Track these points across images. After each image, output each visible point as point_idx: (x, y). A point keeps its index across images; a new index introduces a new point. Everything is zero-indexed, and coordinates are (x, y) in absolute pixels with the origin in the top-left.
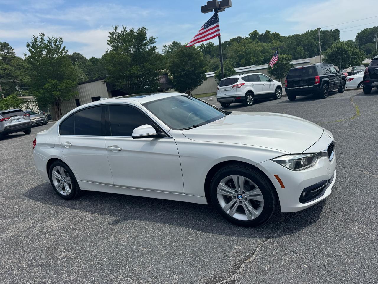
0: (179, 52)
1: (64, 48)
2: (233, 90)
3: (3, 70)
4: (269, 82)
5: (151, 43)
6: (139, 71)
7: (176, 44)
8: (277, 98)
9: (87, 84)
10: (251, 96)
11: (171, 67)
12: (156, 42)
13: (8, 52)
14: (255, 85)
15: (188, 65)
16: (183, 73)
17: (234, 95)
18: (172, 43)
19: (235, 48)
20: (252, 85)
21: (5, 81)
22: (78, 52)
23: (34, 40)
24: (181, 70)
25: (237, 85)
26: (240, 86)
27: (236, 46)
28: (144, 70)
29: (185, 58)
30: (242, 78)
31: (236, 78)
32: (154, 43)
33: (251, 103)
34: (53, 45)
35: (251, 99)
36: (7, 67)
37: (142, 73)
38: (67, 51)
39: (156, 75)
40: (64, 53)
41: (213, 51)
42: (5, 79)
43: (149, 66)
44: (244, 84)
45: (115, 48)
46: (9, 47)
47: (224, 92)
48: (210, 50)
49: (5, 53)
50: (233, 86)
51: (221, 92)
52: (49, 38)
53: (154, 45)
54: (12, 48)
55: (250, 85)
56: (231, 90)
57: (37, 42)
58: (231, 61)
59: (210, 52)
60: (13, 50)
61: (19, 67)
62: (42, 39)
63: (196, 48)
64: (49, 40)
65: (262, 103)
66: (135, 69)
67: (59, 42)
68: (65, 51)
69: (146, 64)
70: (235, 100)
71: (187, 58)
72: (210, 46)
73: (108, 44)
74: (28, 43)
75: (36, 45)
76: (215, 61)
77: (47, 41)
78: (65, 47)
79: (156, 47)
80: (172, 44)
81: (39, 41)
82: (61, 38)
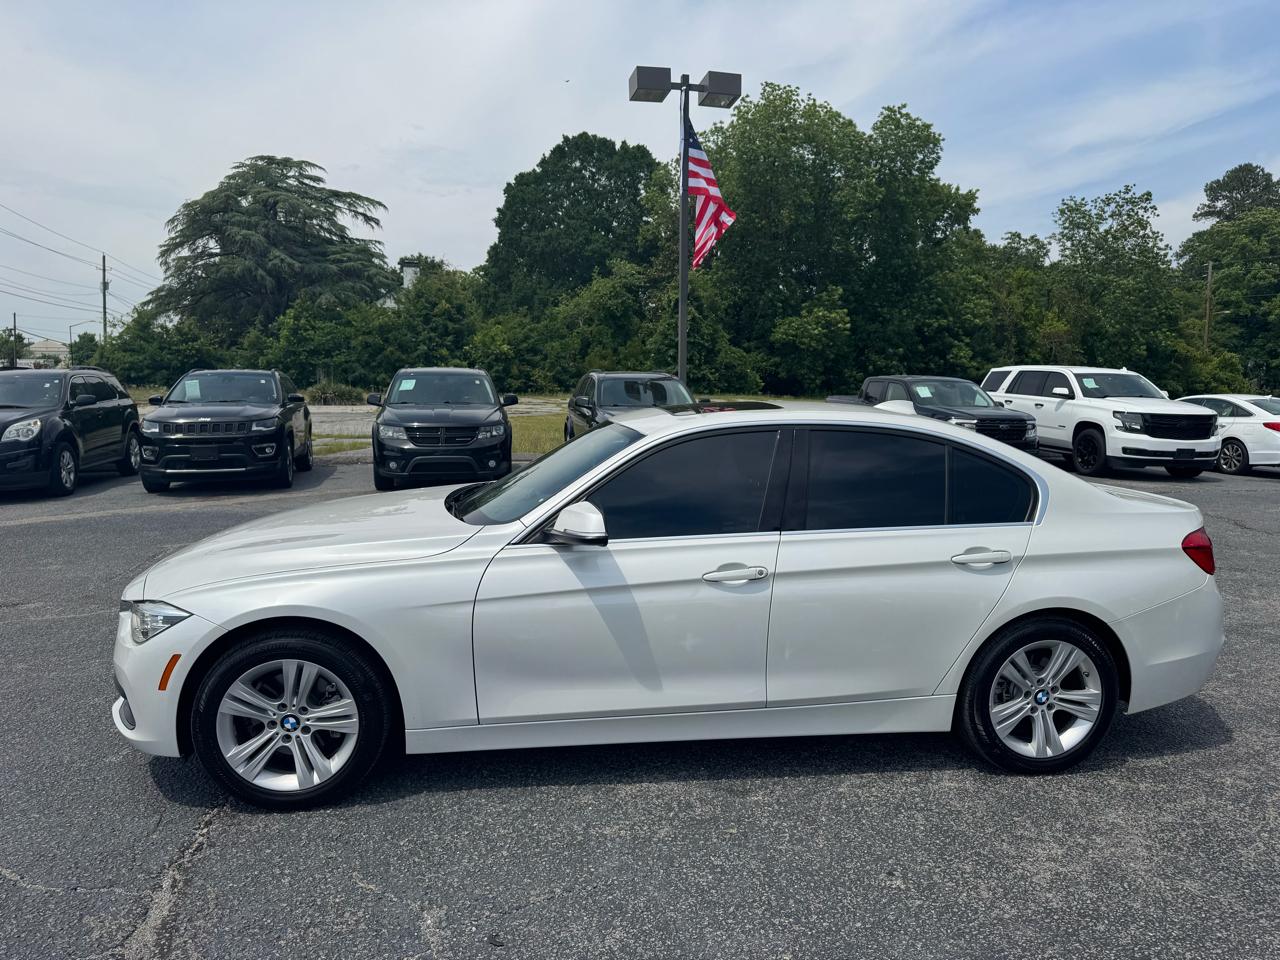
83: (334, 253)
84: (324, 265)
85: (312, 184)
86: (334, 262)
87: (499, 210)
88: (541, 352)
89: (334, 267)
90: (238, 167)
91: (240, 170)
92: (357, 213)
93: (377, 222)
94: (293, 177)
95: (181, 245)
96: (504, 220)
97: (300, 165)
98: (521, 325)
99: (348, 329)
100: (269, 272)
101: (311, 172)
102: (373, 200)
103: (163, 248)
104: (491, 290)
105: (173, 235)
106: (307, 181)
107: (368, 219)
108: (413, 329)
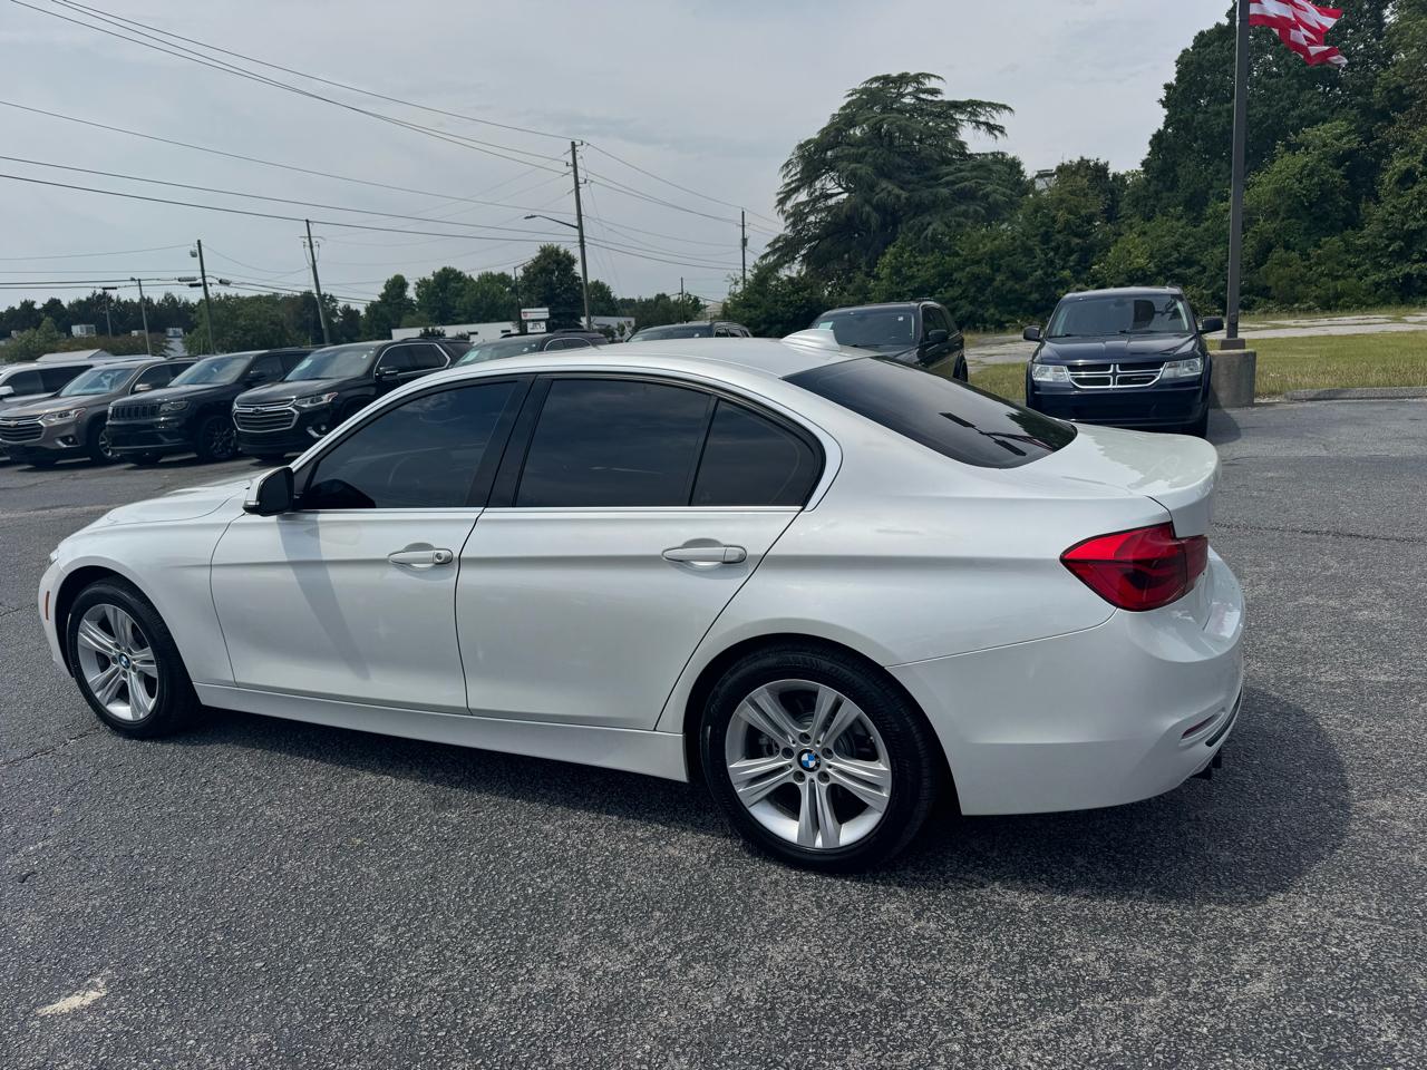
83: (947, 174)
84: (935, 190)
85: (930, 98)
86: (948, 184)
87: (1167, 87)
88: (1198, 263)
89: (945, 191)
90: (852, 95)
91: (854, 97)
92: (978, 123)
93: (1001, 129)
94: (909, 94)
95: (796, 190)
96: (1175, 99)
97: (917, 78)
98: (1171, 231)
99: (956, 259)
100: (876, 208)
101: (930, 84)
102: (996, 105)
103: (782, 196)
104: (1152, 188)
105: (787, 180)
106: (923, 96)
107: (991, 128)
108: (1028, 252)
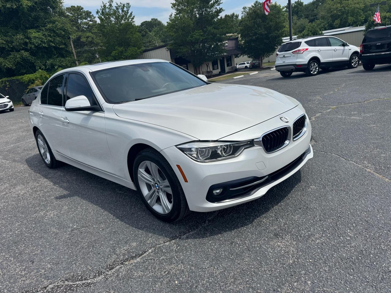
0: (252, 14)
1: (131, 14)
2: (294, 56)
3: (86, 38)
4: (343, 47)
5: (217, 4)
6: (202, 36)
7: (259, 4)
8: (352, 67)
9: (152, 51)
10: (316, 64)
11: (241, 30)
12: (222, 3)
13: (90, 20)
14: (322, 50)
15: (261, 27)
16: (254, 37)
17: (294, 62)
18: (254, 3)
19: (328, 6)
20: (318, 51)
21: (88, 49)
22: (155, 18)
23: (103, 6)
24: (252, 34)
25: (299, 50)
26: (302, 52)
27: (329, 4)
28: (207, 35)
29: (258, 20)
30: (306, 42)
31: (299, 42)
32: (220, 4)
33: (316, 73)
34: (120, 11)
35: (316, 68)
36: (89, 35)
37: (205, 38)
38: (134, 16)
39: (221, 40)
40: (130, 20)
41: (301, 11)
42: (89, 47)
43: (213, 30)
44: (307, 49)
45: (179, 11)
46: (91, 15)
47: (284, 59)
48: (297, 10)
49: (88, 21)
50: (293, 52)
51: (279, 59)
52: (117, 4)
53: (221, 6)
54: (94, 16)
55: (315, 51)
56: (292, 56)
57: (106, 9)
58: (322, 23)
59: (298, 12)
60: (95, 18)
61: (100, 35)
62: (110, 5)
63: (281, 8)
64: (116, 6)
65: (330, 73)
66: (197, 34)
67: (127, 8)
68: (132, 18)
69: (209, 28)
70: (296, 68)
71: (260, 20)
72: (299, 5)
73: (172, 7)
74: (98, 10)
75: (105, 11)
76: (302, 22)
77: (115, 7)
78: (132, 12)
79: (223, 9)
80: (254, 5)
81: (107, 7)
82: (128, 4)
